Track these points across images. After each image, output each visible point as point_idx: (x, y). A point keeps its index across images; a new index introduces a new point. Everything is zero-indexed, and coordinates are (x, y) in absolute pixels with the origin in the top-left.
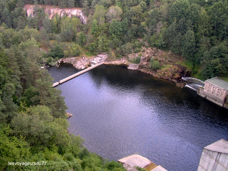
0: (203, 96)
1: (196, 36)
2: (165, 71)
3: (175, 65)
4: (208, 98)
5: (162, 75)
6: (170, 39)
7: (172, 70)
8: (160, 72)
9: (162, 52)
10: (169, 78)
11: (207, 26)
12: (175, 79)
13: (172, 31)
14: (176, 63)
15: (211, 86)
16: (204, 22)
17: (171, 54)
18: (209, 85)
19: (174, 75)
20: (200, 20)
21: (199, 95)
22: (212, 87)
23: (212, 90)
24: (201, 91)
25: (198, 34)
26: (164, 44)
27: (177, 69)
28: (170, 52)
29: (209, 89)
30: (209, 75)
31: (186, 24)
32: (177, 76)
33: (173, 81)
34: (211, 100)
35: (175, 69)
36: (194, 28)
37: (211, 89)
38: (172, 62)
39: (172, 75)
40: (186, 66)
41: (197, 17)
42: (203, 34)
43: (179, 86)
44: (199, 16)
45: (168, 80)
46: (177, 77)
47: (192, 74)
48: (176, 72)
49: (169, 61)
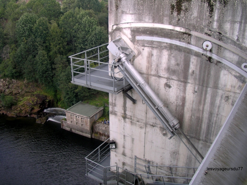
0: (68, 129)
1: (50, 57)
2: (21, 106)
3: (34, 95)
4: (73, 131)
5: (18, 112)
6: (21, 65)
7: (30, 103)
8: (16, 109)
9: (17, 82)
10: (27, 114)
11: (59, 42)
12: (35, 114)
13: (22, 55)
14: (35, 93)
15: (73, 116)
16: (55, 38)
17: (28, 83)
18: (71, 115)
19: (33, 109)
20: (51, 36)
21: (64, 128)
22: (74, 116)
23: (75, 120)
24: (64, 123)
25: (51, 53)
26: (16, 73)
27: (35, 101)
28: (26, 81)
29: (72, 120)
30: (71, 101)
31: (36, 43)
32: (37, 109)
33: (33, 117)
34: (77, 132)
35: (33, 101)
36: (46, 47)
37: (74, 120)
38: (30, 92)
39: (30, 110)
40: (46, 94)
41: (47, 33)
42: (57, 52)
43: (39, 122)
44: (49, 31)
45: (27, 116)
46: (37, 111)
47: (55, 103)
48: (34, 105)
49: (27, 92)
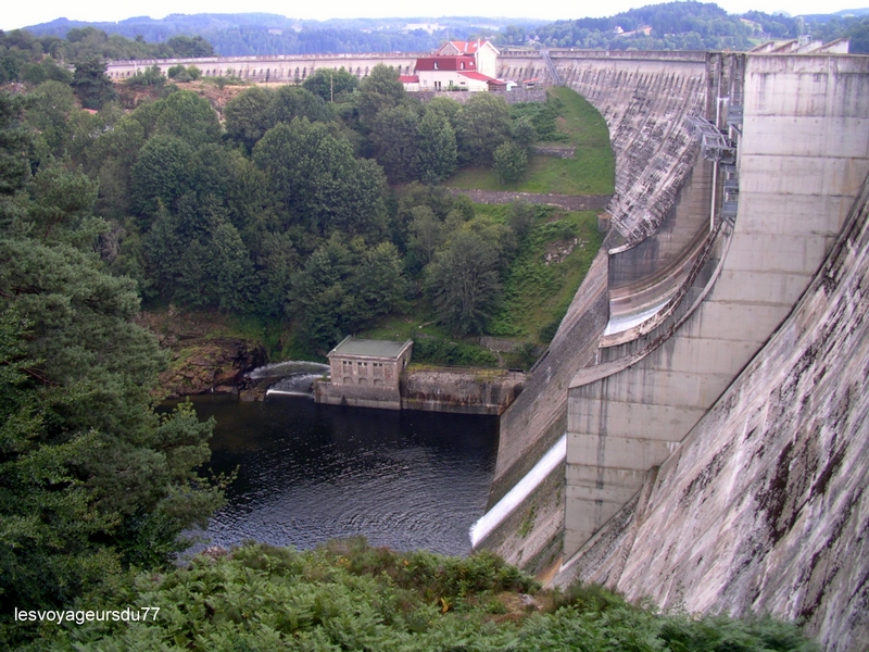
0: (335, 400)
1: (245, 239)
2: (182, 370)
3: (207, 342)
4: (351, 401)
5: (180, 385)
6: (165, 266)
7: (206, 360)
8: (171, 379)
10: (206, 387)
11: (268, 200)
12: (227, 383)
13: (167, 240)
14: (208, 337)
15: (350, 363)
16: (254, 191)
17: (182, 315)
18: (345, 362)
19: (218, 372)
20: (242, 187)
21: (322, 401)
22: (355, 364)
23: (355, 372)
24: (323, 389)
25: (251, 229)
26: (149, 288)
27: (219, 353)
28: (172, 310)
29: (347, 375)
30: (328, 337)
31: (205, 207)
32: (229, 372)
33: (225, 392)
34: (362, 403)
35: (213, 355)
36: (232, 215)
37: (352, 373)
38: (191, 338)
39: (212, 375)
40: (241, 336)
41: (231, 181)
42: (264, 227)
43: (250, 399)
44: (233, 176)
45: (206, 392)
46: (232, 375)
47: (268, 354)
48: (220, 363)
49: (182, 338)
